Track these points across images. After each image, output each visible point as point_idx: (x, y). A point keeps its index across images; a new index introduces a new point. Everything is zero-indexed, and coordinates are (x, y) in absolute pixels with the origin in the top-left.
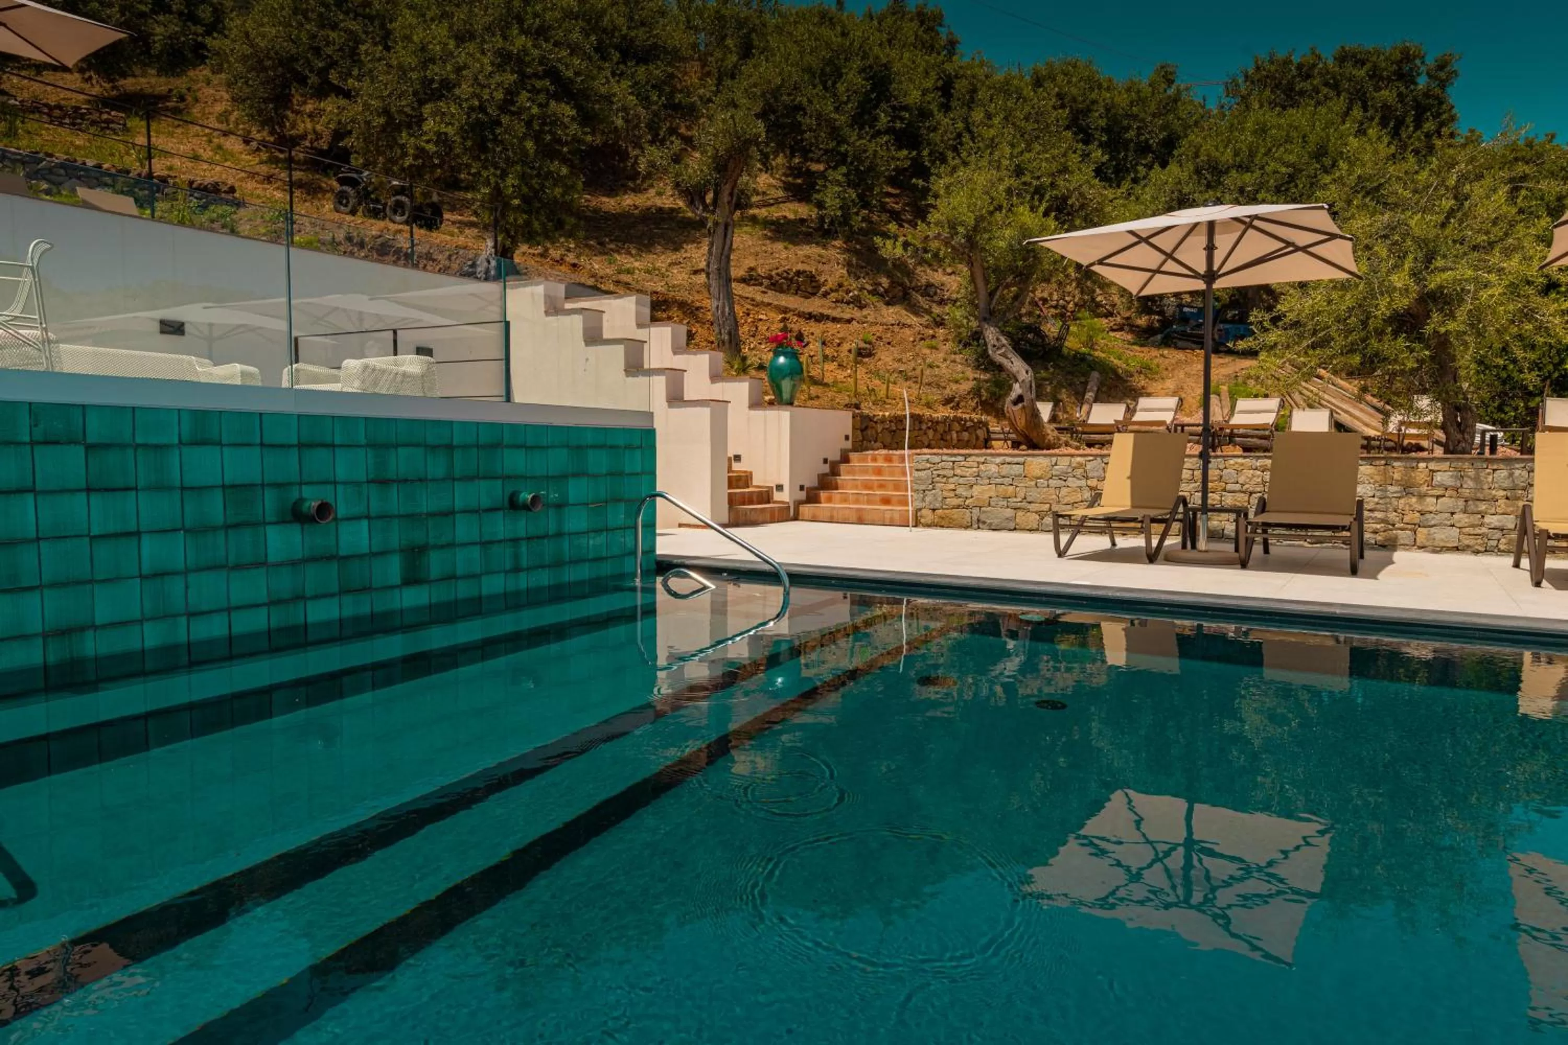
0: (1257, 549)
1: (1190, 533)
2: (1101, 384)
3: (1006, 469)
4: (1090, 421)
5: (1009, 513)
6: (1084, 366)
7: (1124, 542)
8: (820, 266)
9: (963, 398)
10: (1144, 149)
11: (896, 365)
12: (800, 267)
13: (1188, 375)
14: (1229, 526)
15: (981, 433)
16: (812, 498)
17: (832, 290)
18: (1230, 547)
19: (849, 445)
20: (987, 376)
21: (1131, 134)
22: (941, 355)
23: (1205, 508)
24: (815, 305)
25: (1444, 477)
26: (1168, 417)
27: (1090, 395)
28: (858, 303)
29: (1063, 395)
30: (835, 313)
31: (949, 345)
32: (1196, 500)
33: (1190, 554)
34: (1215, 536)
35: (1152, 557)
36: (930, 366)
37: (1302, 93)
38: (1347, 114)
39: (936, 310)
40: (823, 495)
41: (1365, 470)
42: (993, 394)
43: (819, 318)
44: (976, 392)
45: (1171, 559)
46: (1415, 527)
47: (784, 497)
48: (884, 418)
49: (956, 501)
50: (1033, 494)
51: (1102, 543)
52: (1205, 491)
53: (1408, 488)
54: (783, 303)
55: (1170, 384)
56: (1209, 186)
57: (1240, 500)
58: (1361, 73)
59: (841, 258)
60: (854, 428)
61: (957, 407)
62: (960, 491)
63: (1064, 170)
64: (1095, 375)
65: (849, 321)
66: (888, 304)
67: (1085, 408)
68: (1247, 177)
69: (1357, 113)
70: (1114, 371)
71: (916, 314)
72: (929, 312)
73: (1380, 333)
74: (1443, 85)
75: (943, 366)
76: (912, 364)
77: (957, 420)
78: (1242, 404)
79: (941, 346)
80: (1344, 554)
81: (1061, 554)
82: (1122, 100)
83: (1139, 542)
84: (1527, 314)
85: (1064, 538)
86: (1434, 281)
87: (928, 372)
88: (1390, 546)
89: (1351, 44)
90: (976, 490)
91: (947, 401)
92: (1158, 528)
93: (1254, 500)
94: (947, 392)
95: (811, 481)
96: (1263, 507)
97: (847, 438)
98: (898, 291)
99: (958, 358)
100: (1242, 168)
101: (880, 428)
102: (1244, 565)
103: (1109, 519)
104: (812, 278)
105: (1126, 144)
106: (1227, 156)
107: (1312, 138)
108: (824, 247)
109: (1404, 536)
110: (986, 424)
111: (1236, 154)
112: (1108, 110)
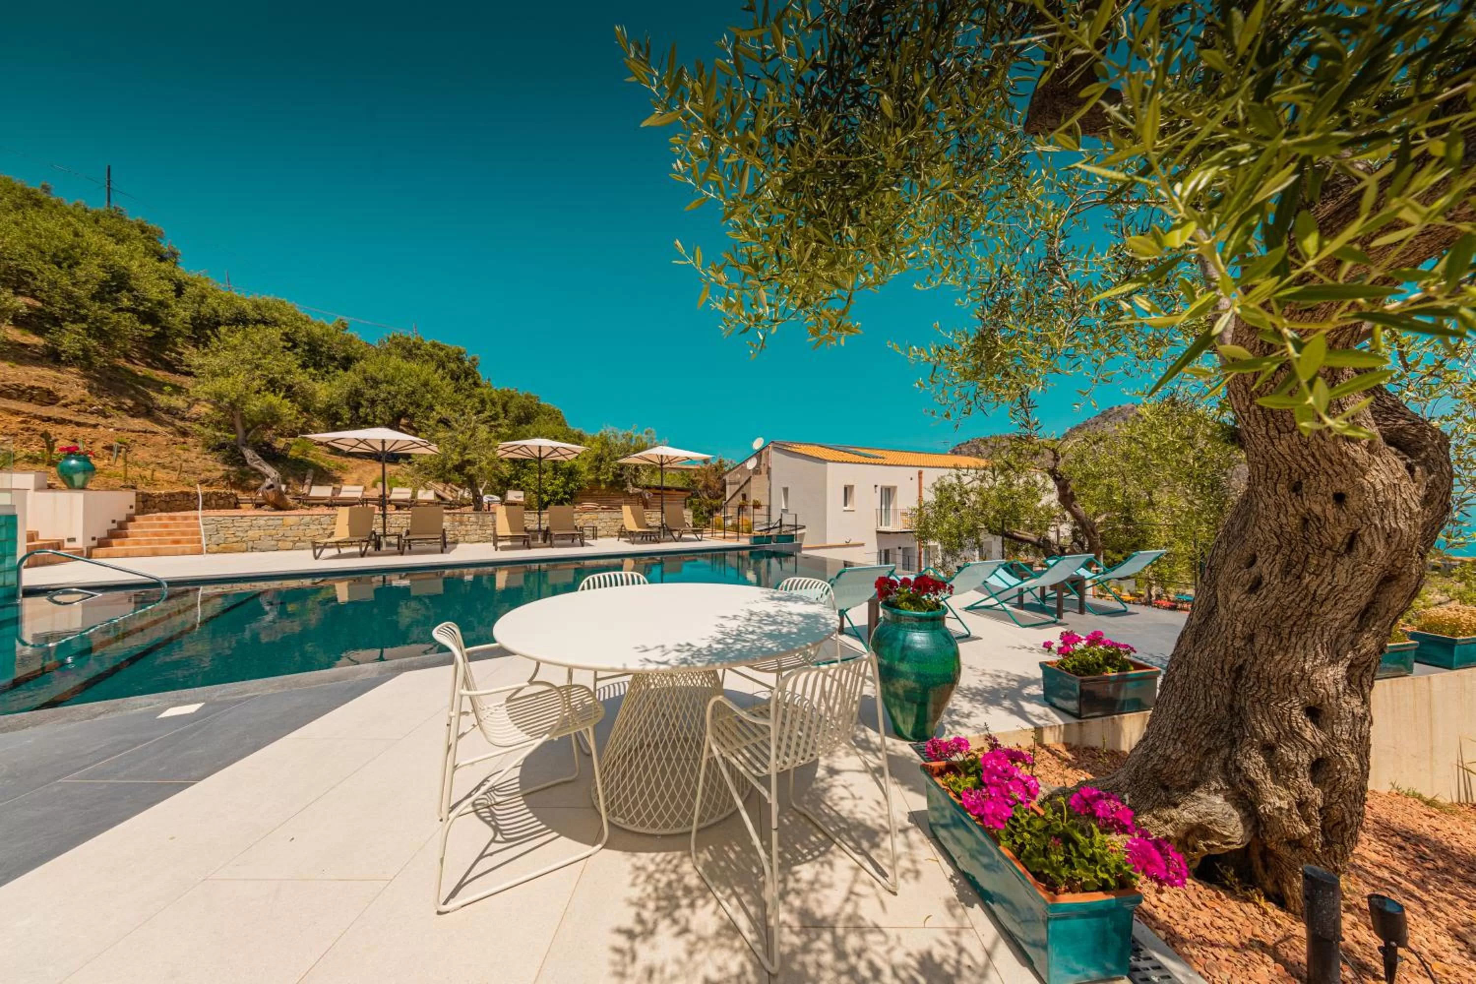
0: (407, 548)
1: (378, 546)
2: (315, 476)
3: (270, 522)
4: (311, 495)
5: (273, 543)
6: (302, 465)
7: (344, 551)
8: (57, 385)
9: (215, 480)
10: (332, 358)
11: (153, 459)
12: (33, 383)
13: (365, 472)
14: (394, 540)
15: (232, 500)
16: (103, 543)
17: (73, 403)
18: (396, 548)
19: (133, 511)
20: (234, 468)
21: (323, 349)
22: (194, 455)
23: (385, 535)
24: (55, 411)
25: (473, 519)
26: (359, 495)
27: (308, 481)
28: (103, 414)
29: (291, 480)
30: (81, 419)
31: (198, 449)
32: (379, 531)
33: (378, 552)
34: (389, 544)
35: (362, 555)
36: (185, 461)
37: (416, 355)
38: (436, 371)
39: (179, 423)
40: (114, 541)
41: (446, 517)
42: (239, 479)
43: (62, 422)
44: (226, 477)
45: (370, 555)
46: (464, 536)
47: (79, 544)
48: (160, 496)
49: (235, 539)
50: (289, 533)
51: (334, 552)
52: (384, 527)
53: (461, 523)
54: (14, 407)
55: (355, 476)
56: (372, 387)
57: (398, 530)
58: (442, 354)
59: (80, 382)
60: (137, 501)
61: (211, 485)
62: (238, 534)
63: (289, 372)
64: (311, 471)
65: (95, 426)
66: (132, 416)
67: (306, 487)
68: (392, 388)
69: (440, 371)
70: (321, 468)
71: (161, 425)
72: (173, 425)
73: (449, 472)
74: (475, 367)
75: (197, 461)
76: (169, 459)
77: (216, 494)
78: (395, 490)
79: (192, 449)
80: (439, 547)
81: (316, 558)
82: (317, 331)
83: (356, 550)
84: (496, 468)
85: (318, 551)
86: (467, 457)
87: (184, 464)
88: (456, 542)
89: (438, 342)
90: (250, 533)
91: (202, 482)
92: (364, 544)
93: (405, 530)
94: (203, 476)
95: (102, 533)
96: (408, 533)
97: (131, 507)
98: (142, 409)
99: (208, 457)
100: (389, 383)
101: (157, 500)
102: (402, 554)
103: (337, 542)
104: (49, 393)
105: (321, 354)
106: (381, 376)
107: (422, 378)
108: (59, 371)
109: (461, 539)
110: (235, 495)
111: (386, 376)
112: (308, 334)
